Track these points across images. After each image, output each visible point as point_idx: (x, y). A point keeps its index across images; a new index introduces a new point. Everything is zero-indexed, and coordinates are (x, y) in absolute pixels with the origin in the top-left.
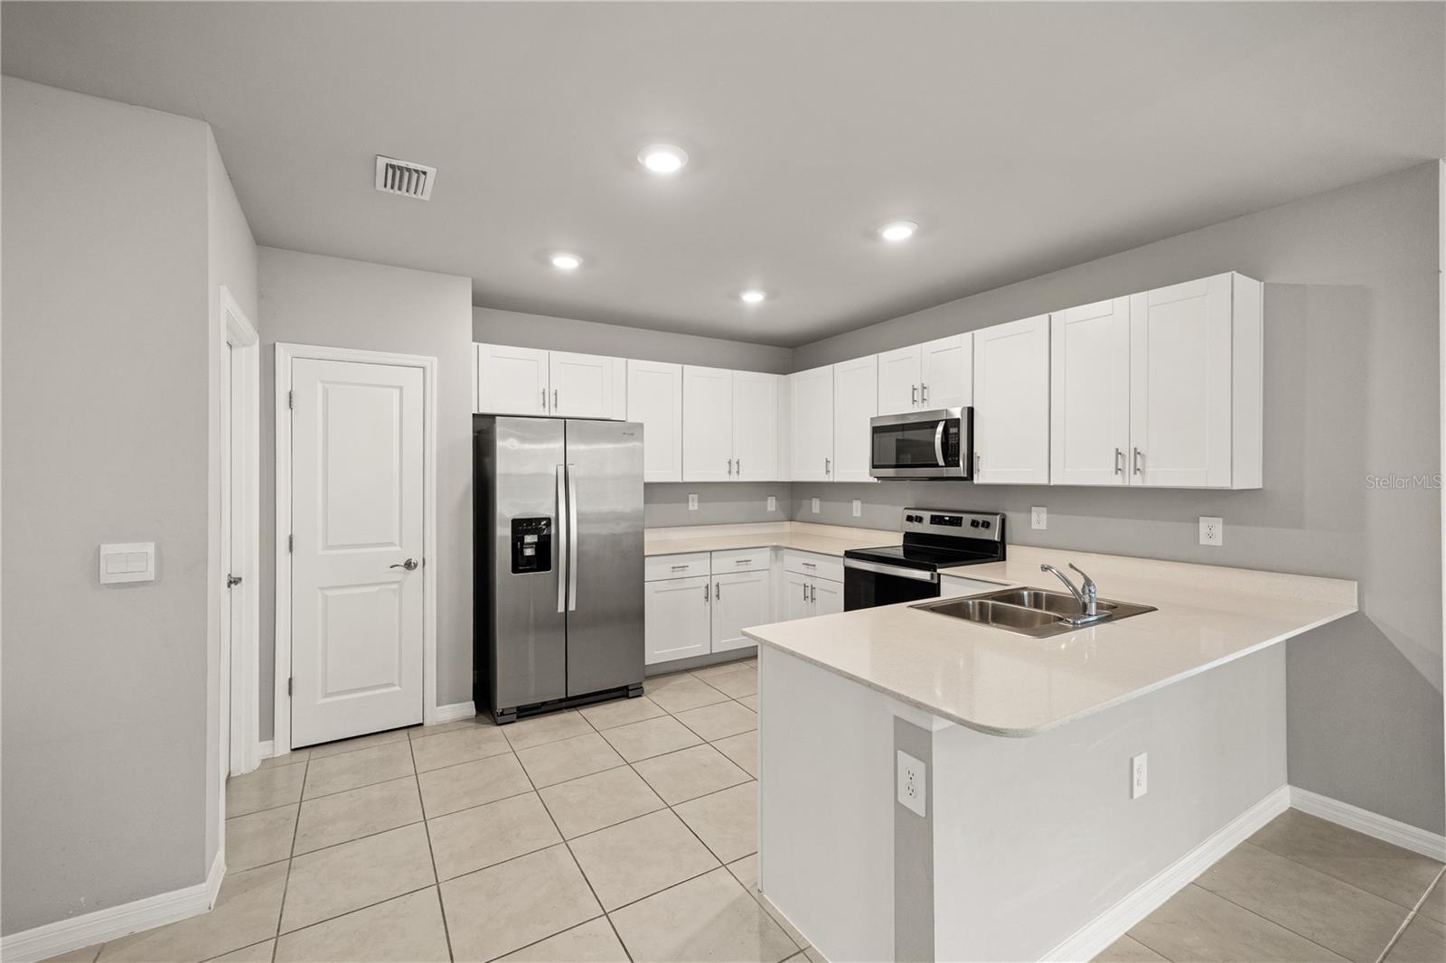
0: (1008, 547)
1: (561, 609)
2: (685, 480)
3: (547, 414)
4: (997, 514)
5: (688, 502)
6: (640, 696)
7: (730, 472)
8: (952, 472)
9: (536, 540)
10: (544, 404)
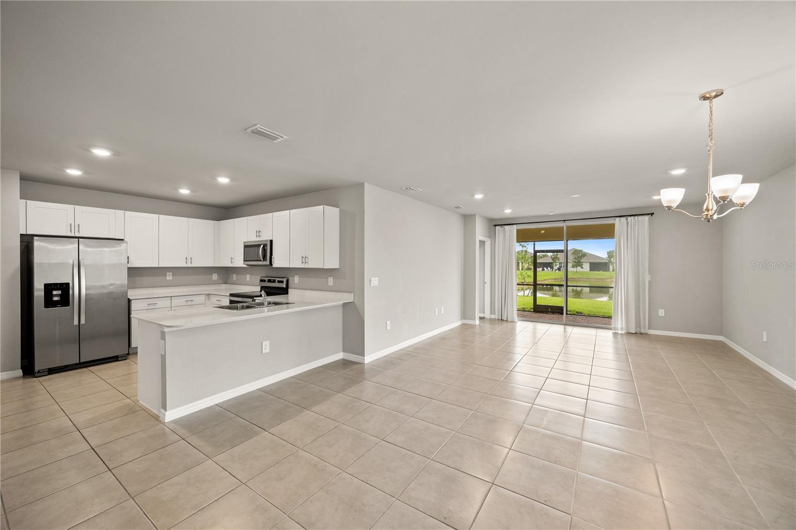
0: (289, 289)
1: (76, 322)
2: (160, 266)
3: (73, 235)
4: (284, 278)
5: (166, 276)
6: (126, 360)
7: (186, 263)
8: (265, 263)
9: (60, 293)
10: (71, 231)
